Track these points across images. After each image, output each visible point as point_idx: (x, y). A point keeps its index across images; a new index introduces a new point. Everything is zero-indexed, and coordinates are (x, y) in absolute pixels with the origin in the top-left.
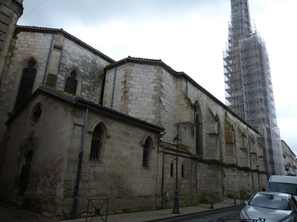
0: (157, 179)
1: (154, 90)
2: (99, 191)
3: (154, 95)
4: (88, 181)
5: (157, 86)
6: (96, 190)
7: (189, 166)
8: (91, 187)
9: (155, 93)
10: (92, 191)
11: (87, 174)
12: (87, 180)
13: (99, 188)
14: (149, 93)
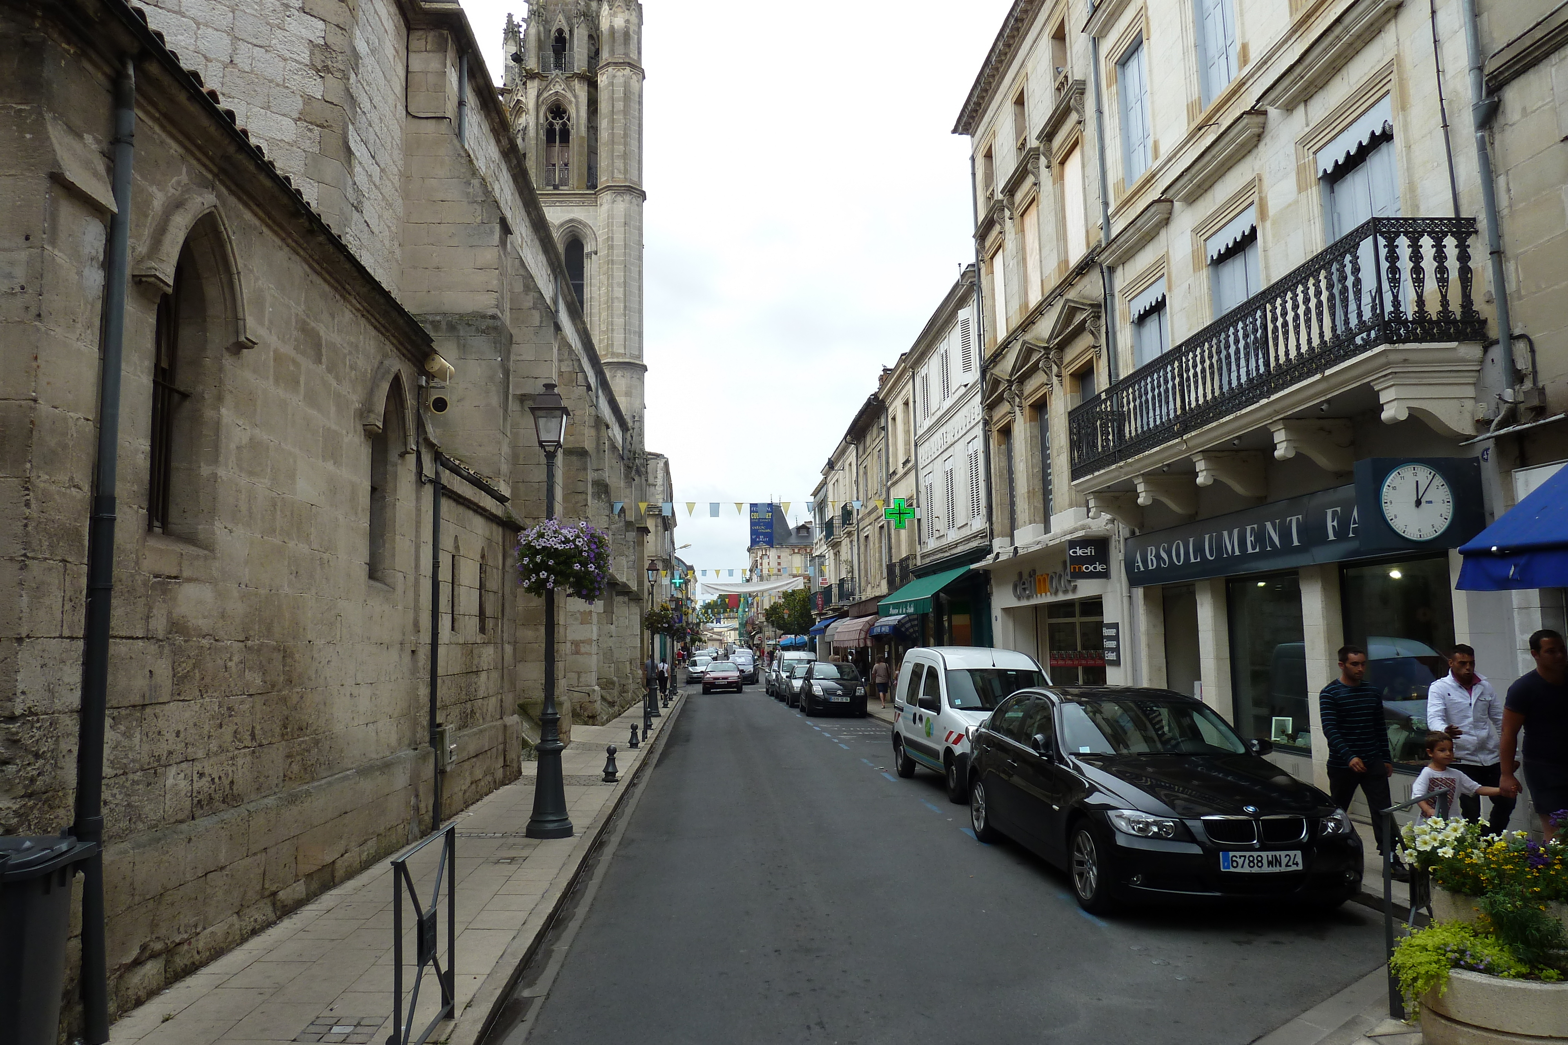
0: (413, 652)
1: (313, 66)
2: (201, 775)
3: (308, 99)
4: (144, 706)
5: (331, 40)
6: (184, 765)
7: (498, 569)
8: (162, 748)
9: (316, 88)
10: (170, 782)
11: (140, 643)
12: (136, 699)
13: (200, 754)
14: (279, 80)
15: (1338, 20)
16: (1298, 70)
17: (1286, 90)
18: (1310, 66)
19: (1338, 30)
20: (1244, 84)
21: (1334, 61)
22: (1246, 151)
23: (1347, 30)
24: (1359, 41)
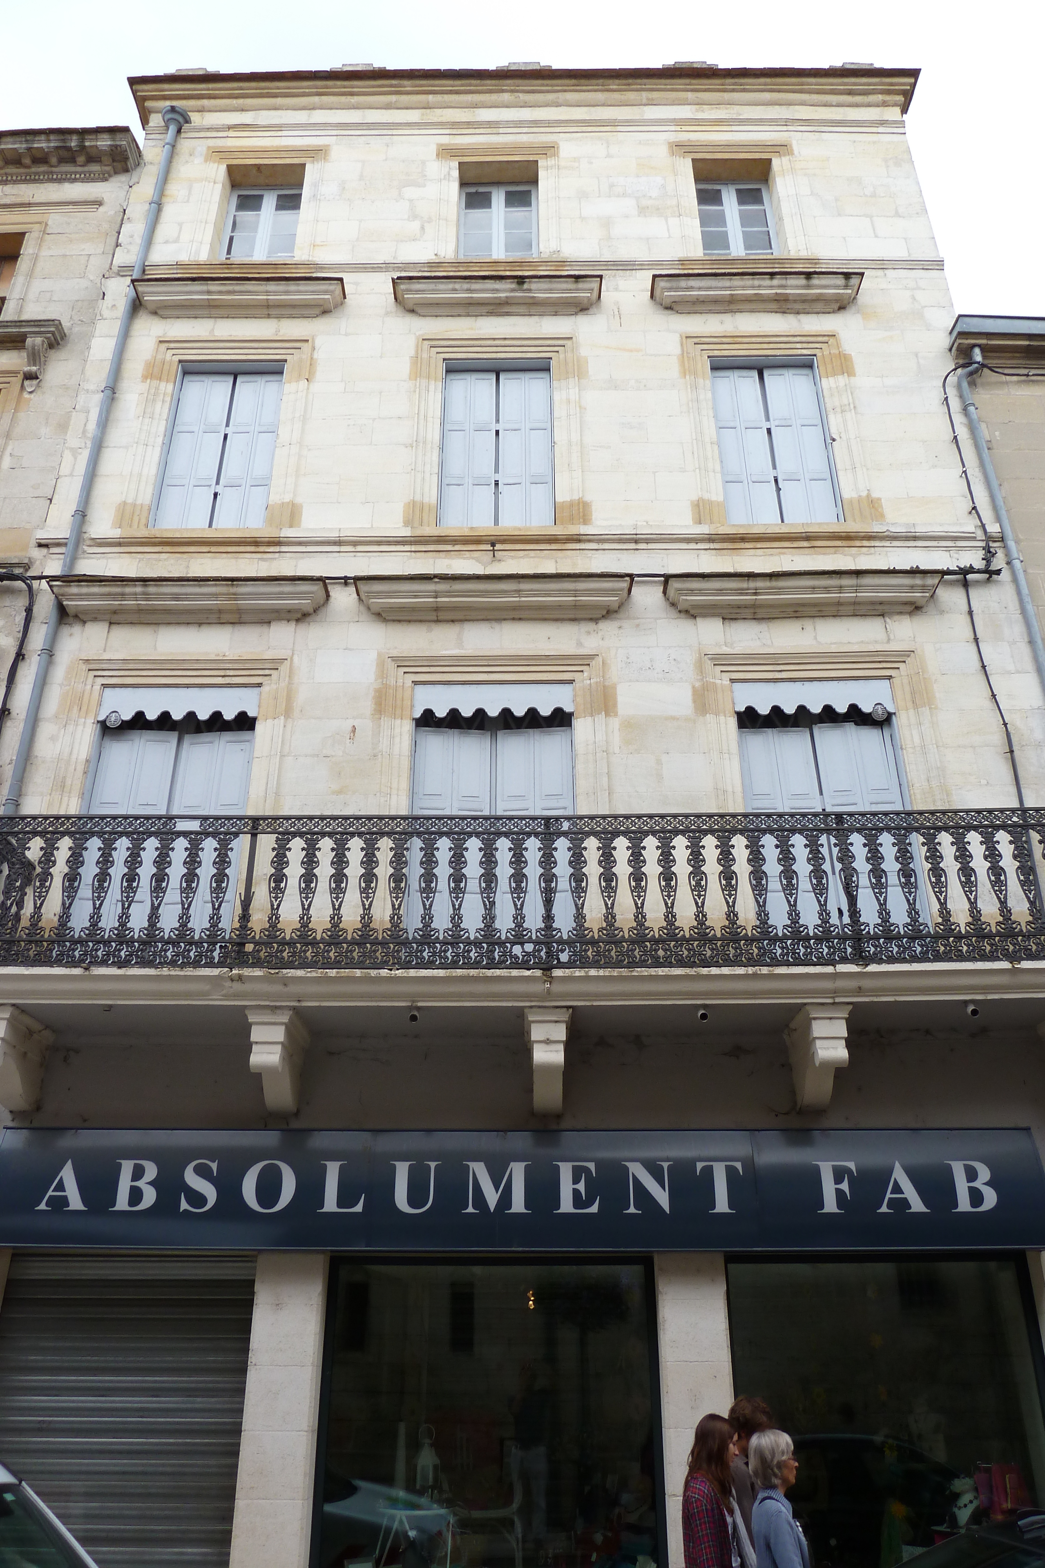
15: (858, 573)
16: (760, 584)
17: (720, 591)
18: (780, 590)
19: (846, 581)
20: (579, 541)
21: (803, 605)
22: (572, 616)
23: (857, 588)
24: (852, 608)
